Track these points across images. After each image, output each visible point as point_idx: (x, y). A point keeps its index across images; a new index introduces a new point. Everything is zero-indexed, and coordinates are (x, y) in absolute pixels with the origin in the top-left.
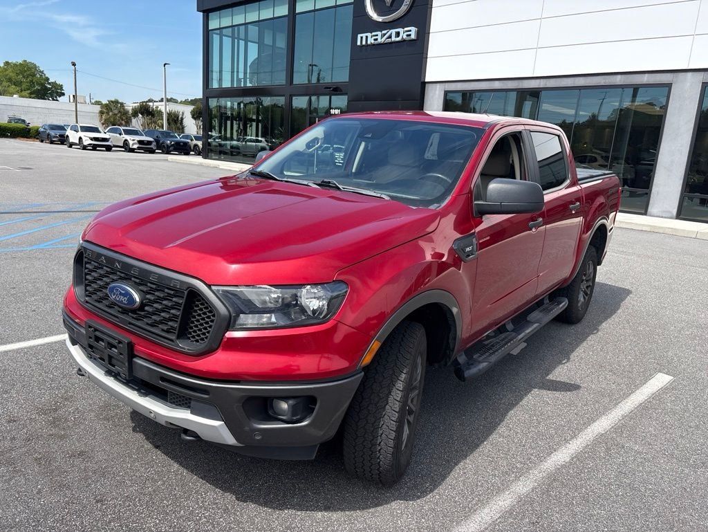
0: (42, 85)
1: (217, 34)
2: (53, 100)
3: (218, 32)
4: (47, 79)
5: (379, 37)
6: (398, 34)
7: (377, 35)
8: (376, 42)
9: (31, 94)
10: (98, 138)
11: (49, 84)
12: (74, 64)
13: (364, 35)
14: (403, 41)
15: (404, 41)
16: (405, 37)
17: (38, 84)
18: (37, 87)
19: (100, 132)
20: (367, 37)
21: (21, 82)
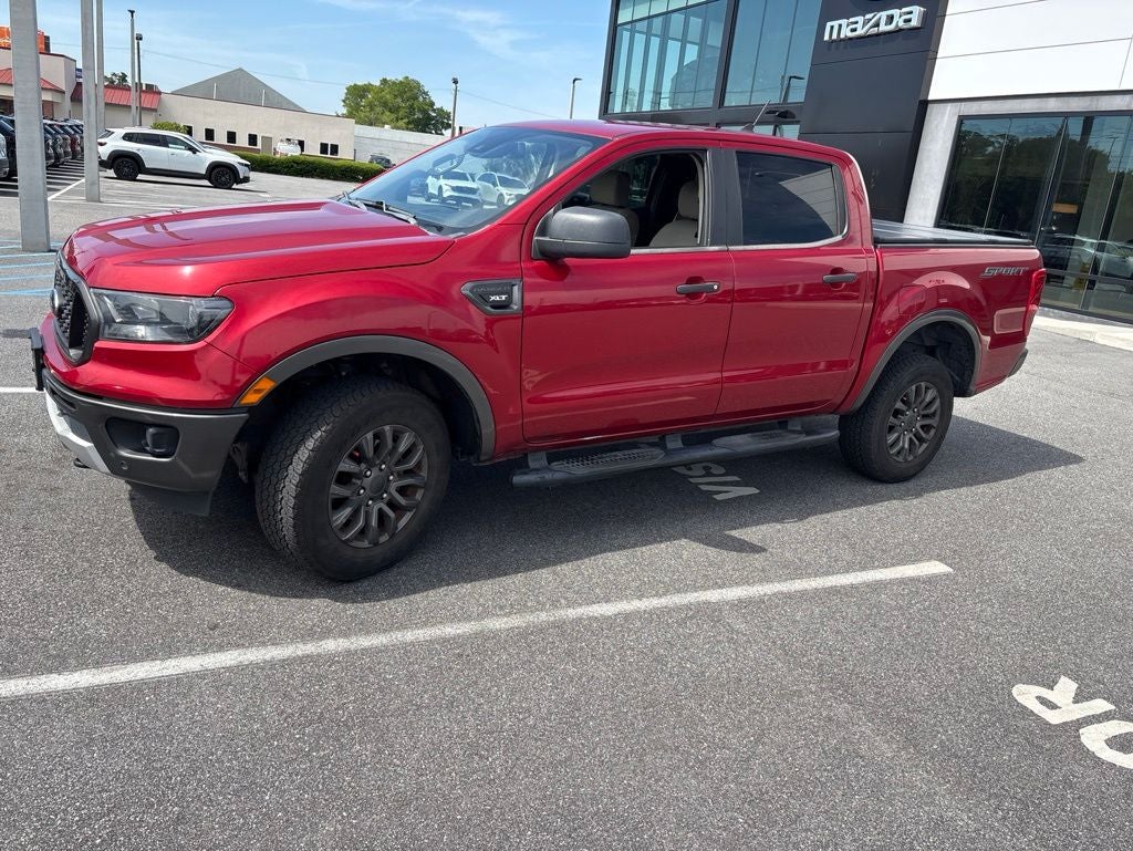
0: (425, 112)
1: (627, 30)
2: (437, 133)
3: (629, 27)
4: (432, 104)
5: (859, 26)
6: (890, 19)
7: (857, 23)
8: (854, 34)
9: (409, 123)
10: (461, 187)
11: (434, 111)
12: (455, 82)
13: (836, 24)
14: (899, 31)
15: (901, 30)
16: (901, 24)
17: (419, 110)
18: (418, 115)
19: (467, 180)
20: (840, 26)
21: (399, 107)
